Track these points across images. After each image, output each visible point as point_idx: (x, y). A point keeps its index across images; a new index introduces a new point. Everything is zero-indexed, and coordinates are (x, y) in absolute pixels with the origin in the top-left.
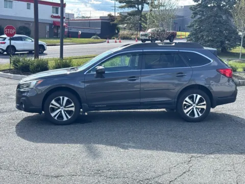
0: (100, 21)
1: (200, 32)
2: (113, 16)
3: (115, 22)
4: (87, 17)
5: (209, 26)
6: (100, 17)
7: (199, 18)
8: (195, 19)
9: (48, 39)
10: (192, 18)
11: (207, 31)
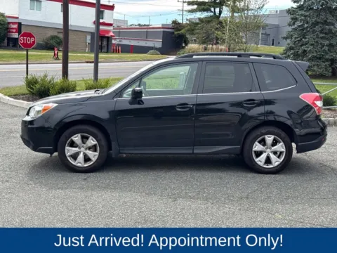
0: (162, 30)
1: (301, 46)
2: (179, 24)
3: (182, 31)
4: (145, 25)
5: (315, 37)
6: (162, 25)
7: (299, 26)
8: (293, 27)
9: (88, 53)
10: (290, 25)
11: (312, 45)
